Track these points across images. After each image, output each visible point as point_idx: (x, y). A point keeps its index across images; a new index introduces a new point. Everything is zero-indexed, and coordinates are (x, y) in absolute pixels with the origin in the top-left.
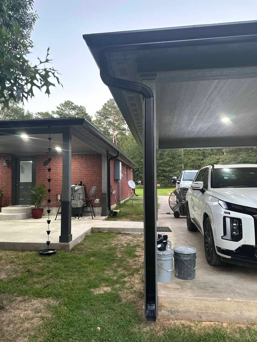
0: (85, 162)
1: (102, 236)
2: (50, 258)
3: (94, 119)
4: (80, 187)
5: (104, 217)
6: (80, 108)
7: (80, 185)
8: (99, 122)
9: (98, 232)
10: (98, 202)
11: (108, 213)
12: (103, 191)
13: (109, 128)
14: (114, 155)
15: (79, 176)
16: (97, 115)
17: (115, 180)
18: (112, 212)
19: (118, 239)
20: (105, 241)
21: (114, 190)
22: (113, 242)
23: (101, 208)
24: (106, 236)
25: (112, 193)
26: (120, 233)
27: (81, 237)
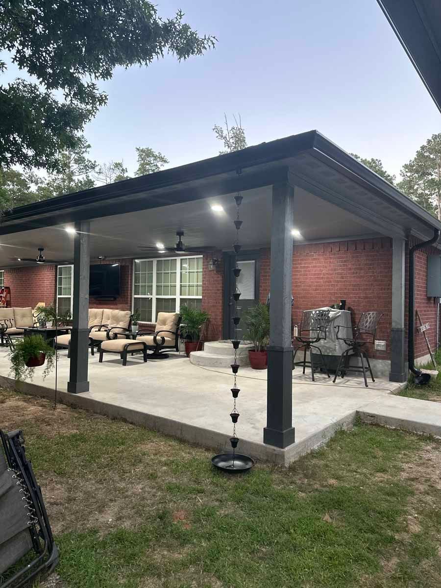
0: (353, 257)
1: (378, 439)
2: (231, 483)
3: (398, 180)
4: (339, 312)
5: (396, 385)
6: (370, 163)
7: (341, 308)
8: (409, 184)
9: (372, 424)
10: (384, 349)
11: (408, 376)
12: (393, 324)
13: (431, 194)
14: (426, 239)
15: (341, 289)
16: (404, 172)
17: (429, 299)
18: (417, 374)
19: (421, 458)
20: (384, 458)
21: (425, 323)
22: (405, 466)
23: (390, 362)
24: (390, 440)
25: (418, 331)
26: (430, 439)
27: (323, 433)
